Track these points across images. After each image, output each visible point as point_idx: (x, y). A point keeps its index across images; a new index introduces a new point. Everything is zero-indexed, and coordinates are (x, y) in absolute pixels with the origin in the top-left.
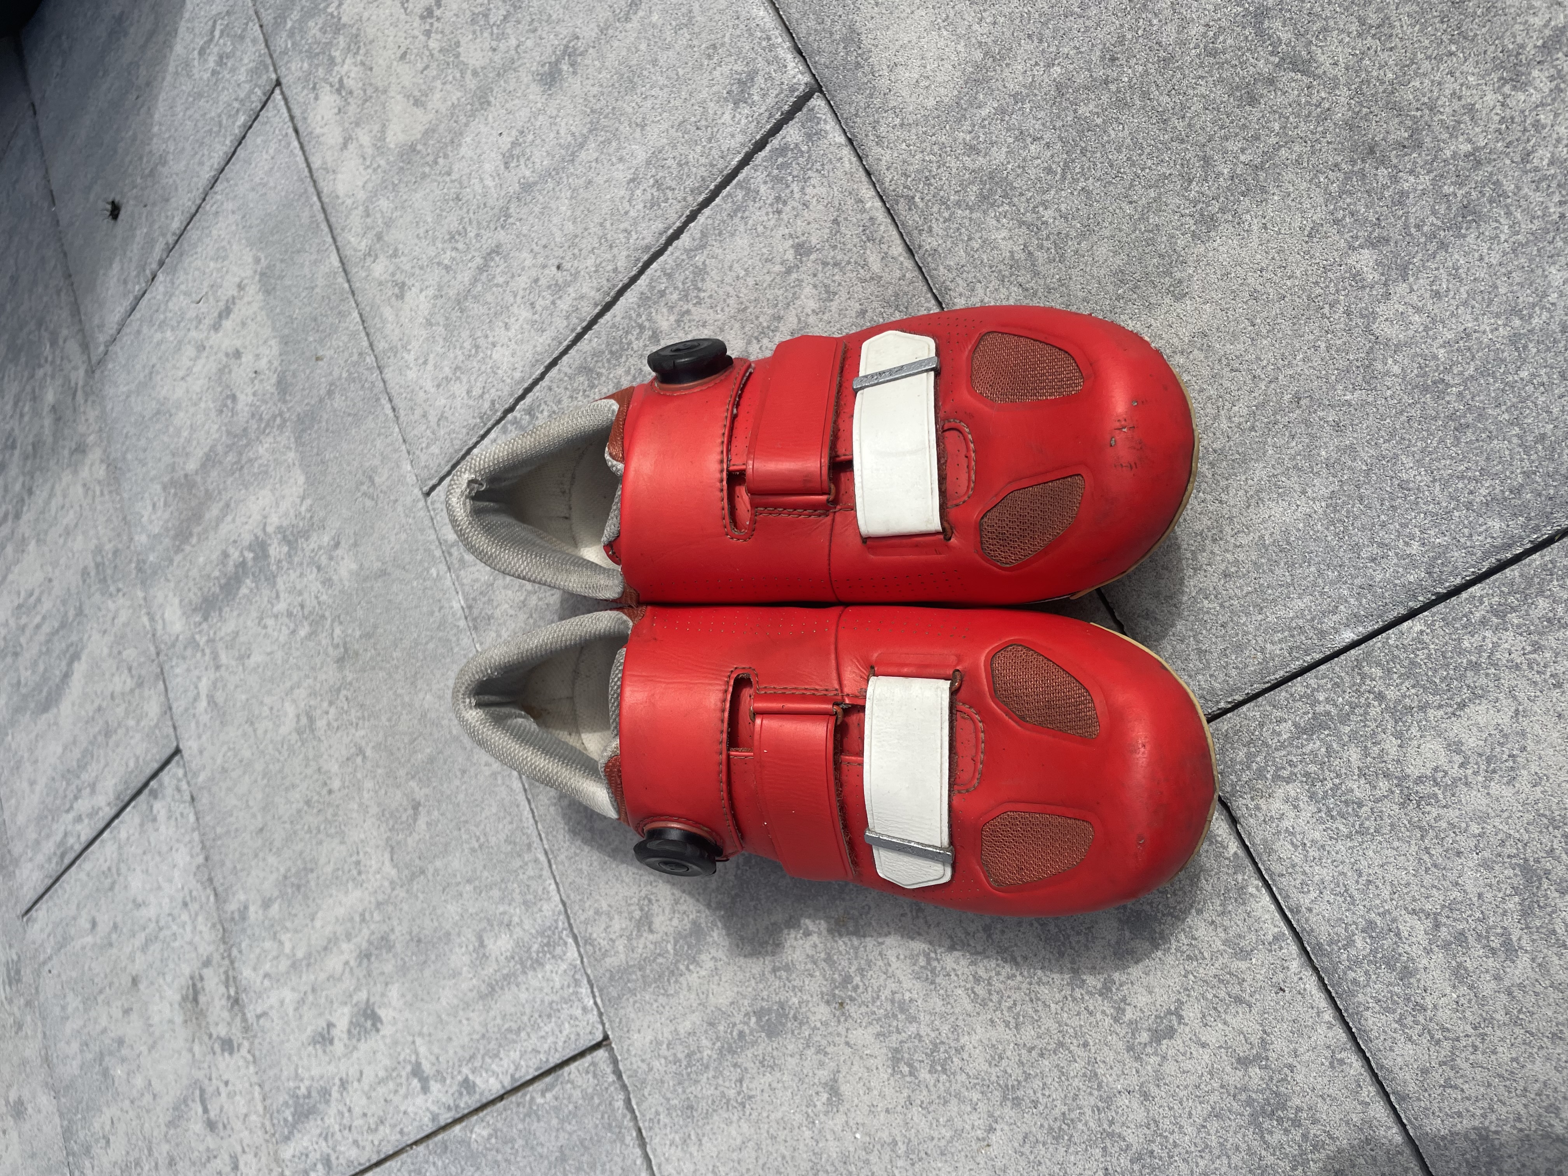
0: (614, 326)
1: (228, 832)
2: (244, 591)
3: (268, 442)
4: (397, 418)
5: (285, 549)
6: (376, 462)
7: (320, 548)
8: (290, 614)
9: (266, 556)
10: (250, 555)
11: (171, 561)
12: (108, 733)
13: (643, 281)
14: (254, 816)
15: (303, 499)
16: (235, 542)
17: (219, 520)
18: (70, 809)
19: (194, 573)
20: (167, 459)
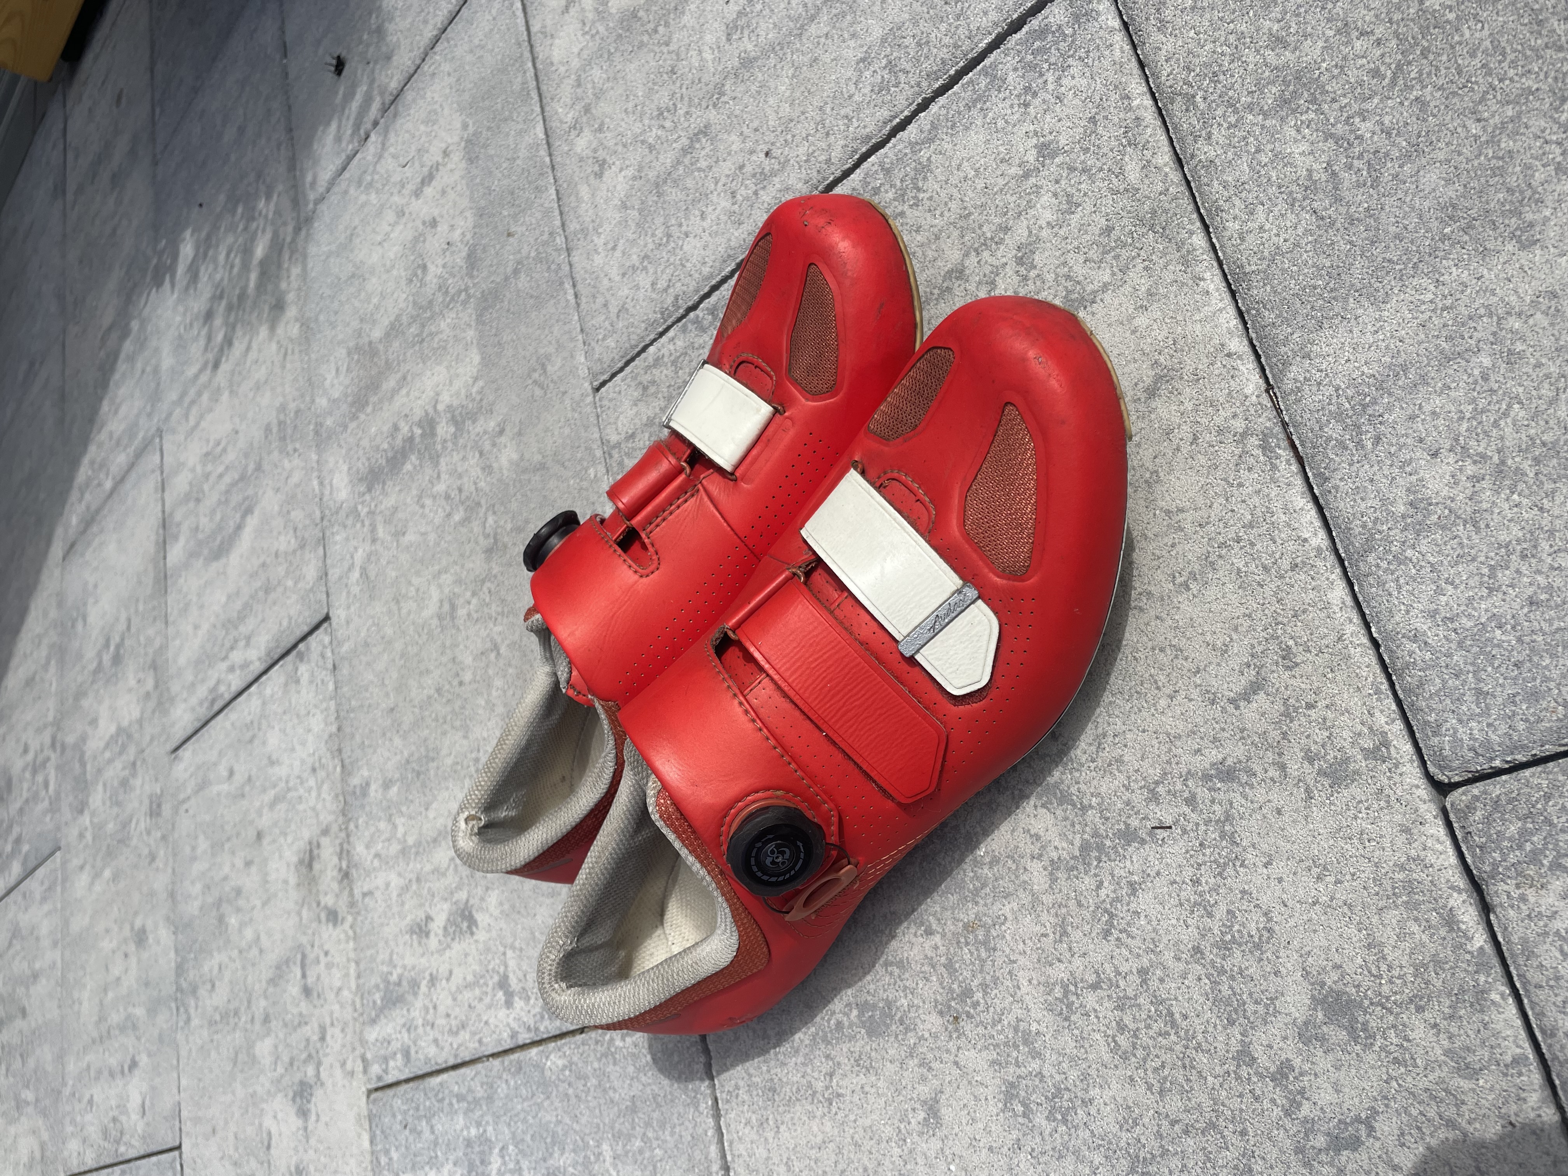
1: (362, 706)
2: (408, 467)
3: (451, 316)
4: (578, 305)
5: (452, 429)
6: (551, 349)
7: (485, 432)
8: (447, 497)
9: (433, 434)
10: (418, 431)
11: (345, 427)
12: (268, 589)
14: (387, 695)
15: (476, 379)
16: (406, 416)
17: (395, 392)
18: (225, 658)
19: (365, 443)
20: (355, 324)
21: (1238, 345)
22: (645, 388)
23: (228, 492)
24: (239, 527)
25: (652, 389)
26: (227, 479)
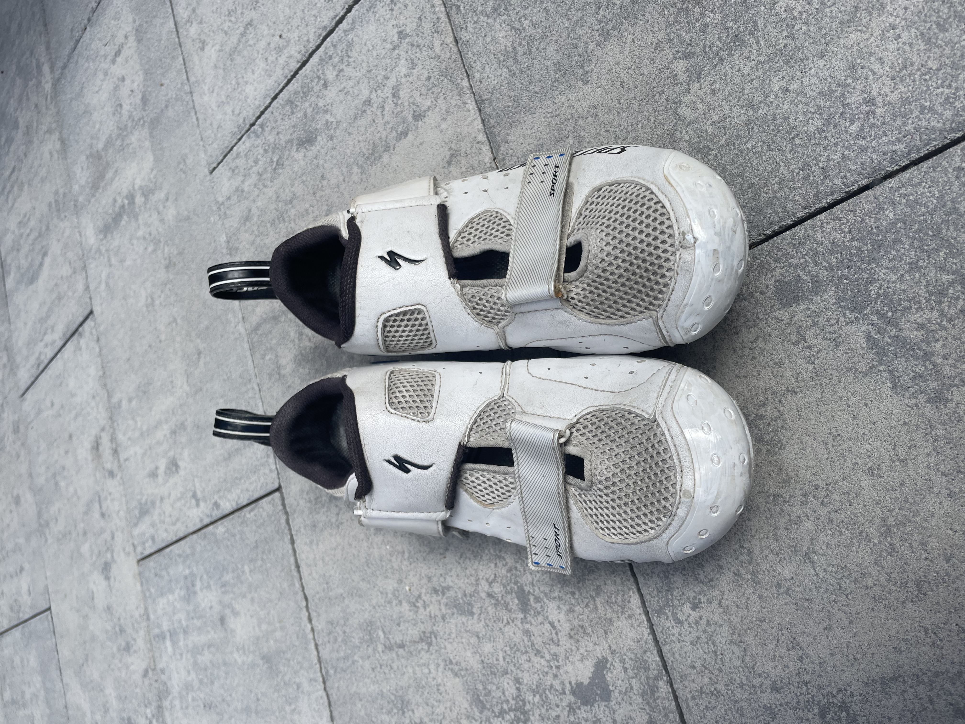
0: (306, 76)
1: (114, 359)
2: (123, 223)
3: (136, 133)
4: (198, 124)
5: (143, 199)
6: (187, 151)
7: (159, 200)
8: (144, 238)
9: (134, 203)
10: (126, 202)
11: (89, 202)
12: (59, 298)
13: (322, 49)
14: (125, 351)
15: (152, 170)
16: (119, 193)
17: (112, 179)
18: (42, 340)
19: (100, 210)
20: (89, 141)
21: (482, 137)
22: (233, 171)
23: (33, 244)
24: (41, 264)
25: (236, 171)
26: (32, 237)
